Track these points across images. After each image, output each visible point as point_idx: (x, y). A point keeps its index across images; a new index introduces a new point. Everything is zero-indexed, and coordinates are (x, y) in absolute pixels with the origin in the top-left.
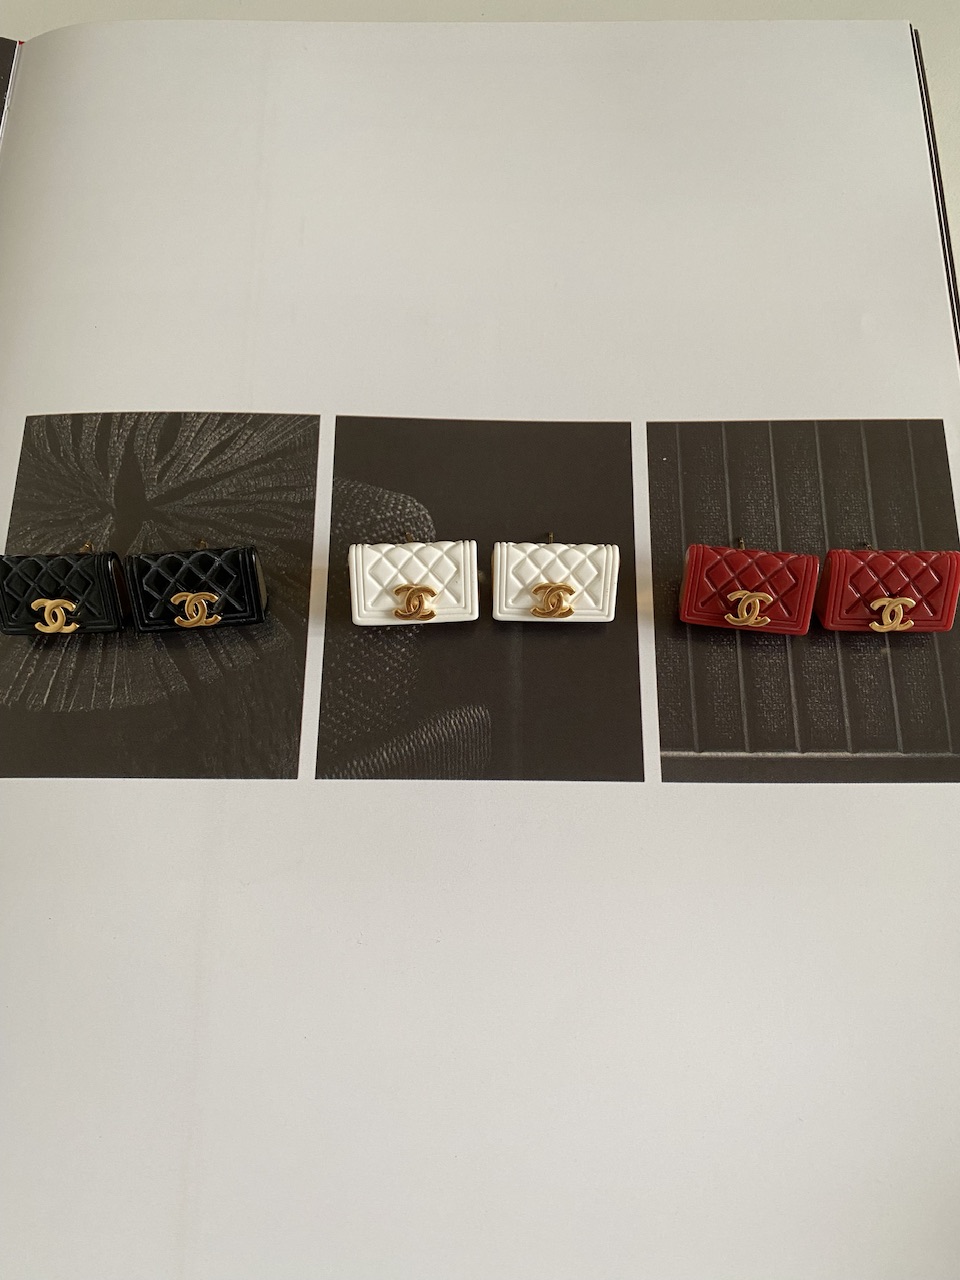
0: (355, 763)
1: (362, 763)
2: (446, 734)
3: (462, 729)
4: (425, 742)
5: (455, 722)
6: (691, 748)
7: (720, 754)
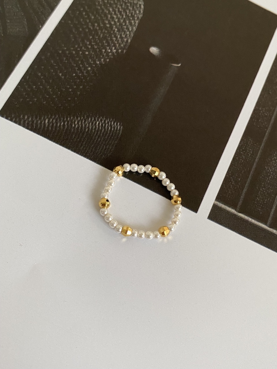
0: (26, 117)
1: (30, 119)
2: (90, 128)
3: (101, 130)
4: (75, 126)
5: (99, 124)
6: (234, 207)
7: (250, 219)
